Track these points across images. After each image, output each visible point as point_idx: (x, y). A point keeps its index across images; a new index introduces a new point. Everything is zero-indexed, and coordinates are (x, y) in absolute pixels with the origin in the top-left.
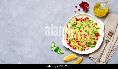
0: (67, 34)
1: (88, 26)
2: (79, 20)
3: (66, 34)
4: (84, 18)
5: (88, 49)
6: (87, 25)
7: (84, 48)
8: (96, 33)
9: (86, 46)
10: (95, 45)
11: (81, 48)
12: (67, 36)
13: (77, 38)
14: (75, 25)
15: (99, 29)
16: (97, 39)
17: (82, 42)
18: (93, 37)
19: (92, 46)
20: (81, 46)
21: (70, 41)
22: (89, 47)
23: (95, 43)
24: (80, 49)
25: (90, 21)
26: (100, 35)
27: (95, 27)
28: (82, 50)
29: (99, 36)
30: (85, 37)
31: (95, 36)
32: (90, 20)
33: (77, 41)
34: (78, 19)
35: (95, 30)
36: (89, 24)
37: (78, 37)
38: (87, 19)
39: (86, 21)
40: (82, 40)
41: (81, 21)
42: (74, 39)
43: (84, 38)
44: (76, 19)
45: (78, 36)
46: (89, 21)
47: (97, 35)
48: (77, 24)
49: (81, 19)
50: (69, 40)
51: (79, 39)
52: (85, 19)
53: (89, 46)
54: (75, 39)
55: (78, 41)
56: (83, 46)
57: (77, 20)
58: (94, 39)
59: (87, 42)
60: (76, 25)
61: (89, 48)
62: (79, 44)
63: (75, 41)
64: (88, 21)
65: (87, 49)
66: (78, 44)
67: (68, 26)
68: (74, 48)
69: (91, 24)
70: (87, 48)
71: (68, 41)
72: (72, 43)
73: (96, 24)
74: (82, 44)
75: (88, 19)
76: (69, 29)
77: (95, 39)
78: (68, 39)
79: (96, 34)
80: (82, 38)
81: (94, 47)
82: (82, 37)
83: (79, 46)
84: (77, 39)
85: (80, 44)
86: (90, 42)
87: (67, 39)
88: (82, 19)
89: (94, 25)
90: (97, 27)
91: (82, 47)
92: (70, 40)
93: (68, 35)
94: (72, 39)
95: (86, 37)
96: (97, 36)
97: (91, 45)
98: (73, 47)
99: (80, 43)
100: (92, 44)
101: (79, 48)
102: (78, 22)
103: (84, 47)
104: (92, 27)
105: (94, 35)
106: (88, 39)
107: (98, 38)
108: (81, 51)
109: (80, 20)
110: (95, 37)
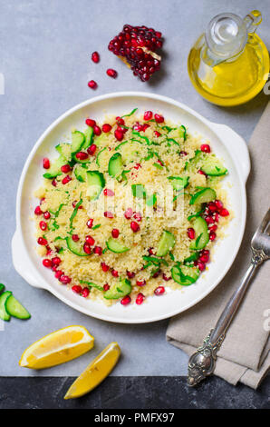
0: (43, 208)
1: (154, 159)
2: (107, 128)
3: (38, 212)
4: (140, 117)
5: (163, 291)
6: (146, 159)
7: (136, 289)
8: (207, 198)
9: (145, 276)
10: (202, 269)
11: (117, 285)
12: (41, 224)
13: (91, 232)
14: (84, 156)
15: (221, 174)
16: (212, 236)
17: (122, 255)
18: (188, 225)
20: (115, 274)
21: (59, 250)
22: (164, 284)
23: (201, 259)
24: (112, 291)
25: (171, 135)
26: (225, 213)
27: (200, 165)
28: (126, 300)
29: (221, 219)
30: (135, 228)
31: (200, 215)
32: (169, 130)
33: (91, 249)
34: (100, 123)
35: (199, 180)
36: (162, 148)
37: (98, 226)
38: (153, 125)
39: (149, 132)
40: (116, 245)
41: (120, 136)
42: (76, 238)
43: (126, 231)
44: (91, 123)
45: (94, 224)
46: (162, 132)
47: (213, 211)
48: (93, 150)
49: (121, 122)
50: (52, 246)
51: (101, 238)
52: (142, 122)
53: (168, 275)
54: (83, 239)
55: (99, 251)
56: (131, 275)
57: (97, 132)
58: (191, 233)
59: (151, 253)
60: (91, 158)
61: (169, 287)
62: (105, 268)
63: (78, 247)
64: (159, 135)
65: (156, 293)
66: (97, 266)
67: (47, 166)
68: (83, 291)
69: (174, 148)
70: (153, 285)
71: (49, 250)
72: (68, 262)
73: (206, 149)
74: (120, 267)
75: (160, 120)
76: (53, 180)
77: (198, 234)
78: (50, 236)
79: (204, 205)
80: (115, 234)
81: (194, 281)
82: (117, 226)
83: (109, 276)
84: (90, 241)
85: (110, 265)
86: (171, 253)
87: (42, 241)
88: (128, 124)
89: (192, 154)
90: (209, 163)
91: (121, 285)
92: (56, 244)
93: (48, 218)
94: (67, 239)
95: (142, 225)
96: (210, 214)
97: (176, 270)
98: (78, 283)
99: (108, 259)
100: (178, 265)
101: (106, 287)
102: (105, 141)
103: (134, 283)
104: (175, 164)
105: (193, 210)
106: (156, 237)
107: (215, 227)
108: (119, 305)
109: (113, 131)
110: (199, 226)
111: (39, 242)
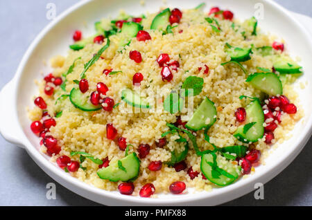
7: (146, 175)
9: (163, 155)
15: (293, 71)
16: (268, 133)
19: (215, 167)
28: (128, 187)
30: (167, 76)
43: (153, 77)
62: (112, 133)
67: (77, 38)
70: (172, 175)
85: (118, 128)
92: (57, 106)
98: (67, 154)
100: (214, 150)
105: (250, 92)
111: (36, 102)
